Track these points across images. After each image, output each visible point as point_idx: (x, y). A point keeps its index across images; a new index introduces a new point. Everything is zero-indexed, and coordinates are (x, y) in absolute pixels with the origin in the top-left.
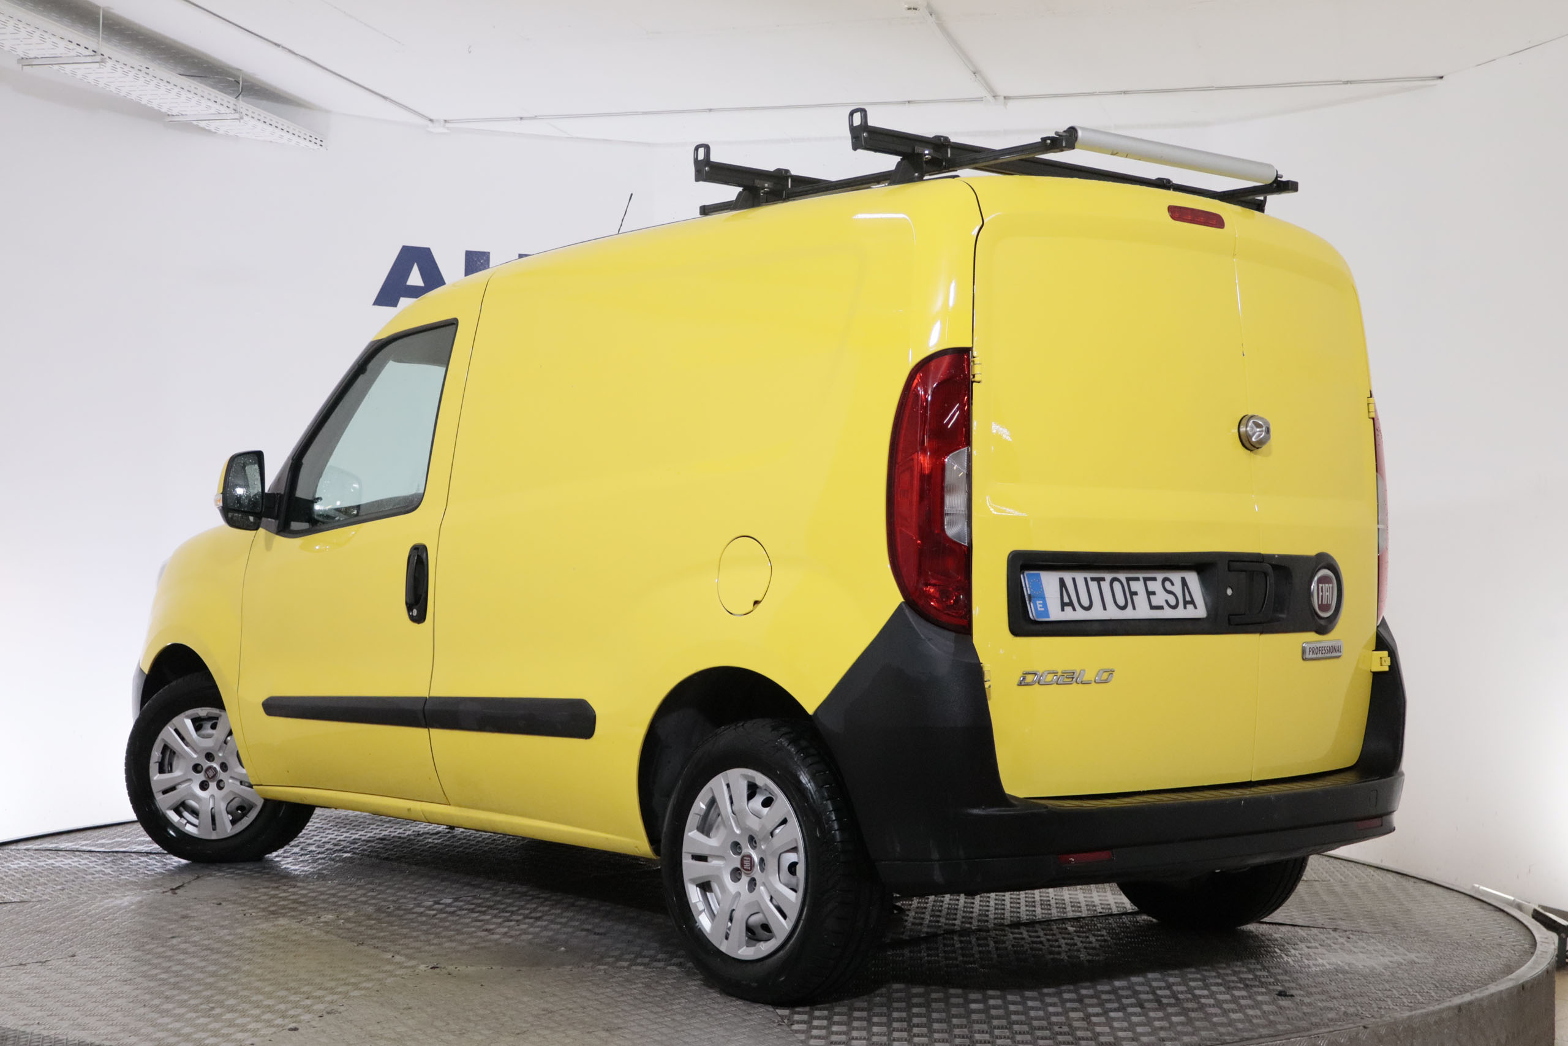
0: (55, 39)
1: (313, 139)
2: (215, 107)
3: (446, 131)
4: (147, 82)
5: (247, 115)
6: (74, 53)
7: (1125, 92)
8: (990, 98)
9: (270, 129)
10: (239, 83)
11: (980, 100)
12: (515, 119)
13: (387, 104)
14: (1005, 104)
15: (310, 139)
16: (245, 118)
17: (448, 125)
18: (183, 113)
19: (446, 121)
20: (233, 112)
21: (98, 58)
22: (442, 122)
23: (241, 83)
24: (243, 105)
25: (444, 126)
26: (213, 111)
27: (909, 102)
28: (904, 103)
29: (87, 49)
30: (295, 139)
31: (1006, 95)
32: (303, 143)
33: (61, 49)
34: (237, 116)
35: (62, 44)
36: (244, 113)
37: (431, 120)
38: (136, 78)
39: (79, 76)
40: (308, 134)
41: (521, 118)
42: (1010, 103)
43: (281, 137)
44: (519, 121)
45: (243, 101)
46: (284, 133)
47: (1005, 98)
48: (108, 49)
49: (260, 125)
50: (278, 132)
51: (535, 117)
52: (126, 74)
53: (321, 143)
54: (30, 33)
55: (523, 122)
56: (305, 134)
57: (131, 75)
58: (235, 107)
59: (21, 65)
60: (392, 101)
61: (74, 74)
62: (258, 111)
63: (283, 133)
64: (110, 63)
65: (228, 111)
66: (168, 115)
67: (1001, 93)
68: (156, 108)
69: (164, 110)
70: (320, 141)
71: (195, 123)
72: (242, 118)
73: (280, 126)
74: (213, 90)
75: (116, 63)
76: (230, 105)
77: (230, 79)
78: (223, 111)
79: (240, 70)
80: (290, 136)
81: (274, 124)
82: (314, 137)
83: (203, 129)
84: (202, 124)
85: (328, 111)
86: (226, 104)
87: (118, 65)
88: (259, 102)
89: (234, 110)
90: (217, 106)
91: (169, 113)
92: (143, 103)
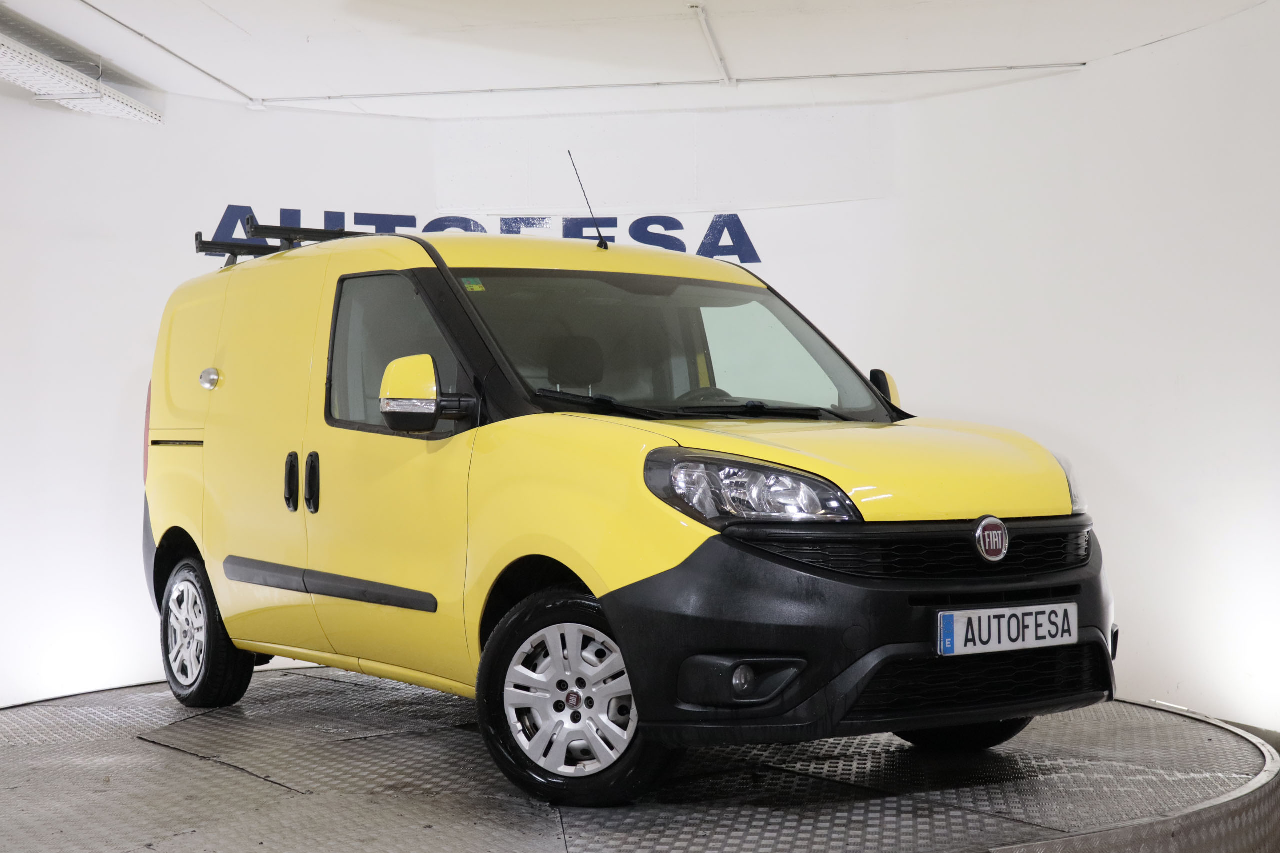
1: (154, 115)
2: (80, 87)
3: (263, 108)
4: (29, 66)
5: (105, 94)
7: (834, 76)
8: (726, 81)
9: (122, 106)
10: (99, 67)
11: (717, 82)
12: (325, 98)
13: (220, 86)
14: (737, 86)
15: (152, 115)
16: (105, 97)
17: (265, 103)
18: (50, 93)
19: (263, 100)
20: (95, 92)
22: (261, 101)
23: (101, 68)
24: (102, 86)
25: (262, 105)
26: (77, 91)
27: (658, 84)
28: (654, 84)
30: (140, 115)
31: (738, 78)
32: (146, 118)
34: (98, 95)
36: (103, 93)
37: (251, 99)
38: (21, 62)
40: (151, 111)
41: (329, 98)
42: (742, 86)
43: (129, 113)
44: (328, 100)
45: (102, 82)
46: (132, 110)
47: (738, 81)
49: (115, 103)
50: (128, 109)
51: (342, 97)
52: (13, 58)
53: (160, 119)
55: (332, 101)
56: (148, 111)
57: (18, 59)
58: (96, 88)
60: (224, 83)
63: (130, 110)
64: (3, 49)
65: (91, 91)
66: (36, 94)
67: (735, 76)
68: (28, 88)
69: (34, 90)
70: (159, 117)
71: (57, 101)
72: (102, 97)
73: (130, 105)
74: (80, 73)
75: (7, 50)
76: (93, 86)
77: (92, 64)
78: (86, 92)
79: (100, 56)
80: (136, 112)
81: (126, 103)
82: (154, 113)
83: (62, 107)
84: (63, 103)
85: (164, 92)
86: (89, 85)
87: (9, 51)
88: (112, 84)
89: (96, 90)
90: (83, 87)
91: (38, 93)
92: (17, 84)
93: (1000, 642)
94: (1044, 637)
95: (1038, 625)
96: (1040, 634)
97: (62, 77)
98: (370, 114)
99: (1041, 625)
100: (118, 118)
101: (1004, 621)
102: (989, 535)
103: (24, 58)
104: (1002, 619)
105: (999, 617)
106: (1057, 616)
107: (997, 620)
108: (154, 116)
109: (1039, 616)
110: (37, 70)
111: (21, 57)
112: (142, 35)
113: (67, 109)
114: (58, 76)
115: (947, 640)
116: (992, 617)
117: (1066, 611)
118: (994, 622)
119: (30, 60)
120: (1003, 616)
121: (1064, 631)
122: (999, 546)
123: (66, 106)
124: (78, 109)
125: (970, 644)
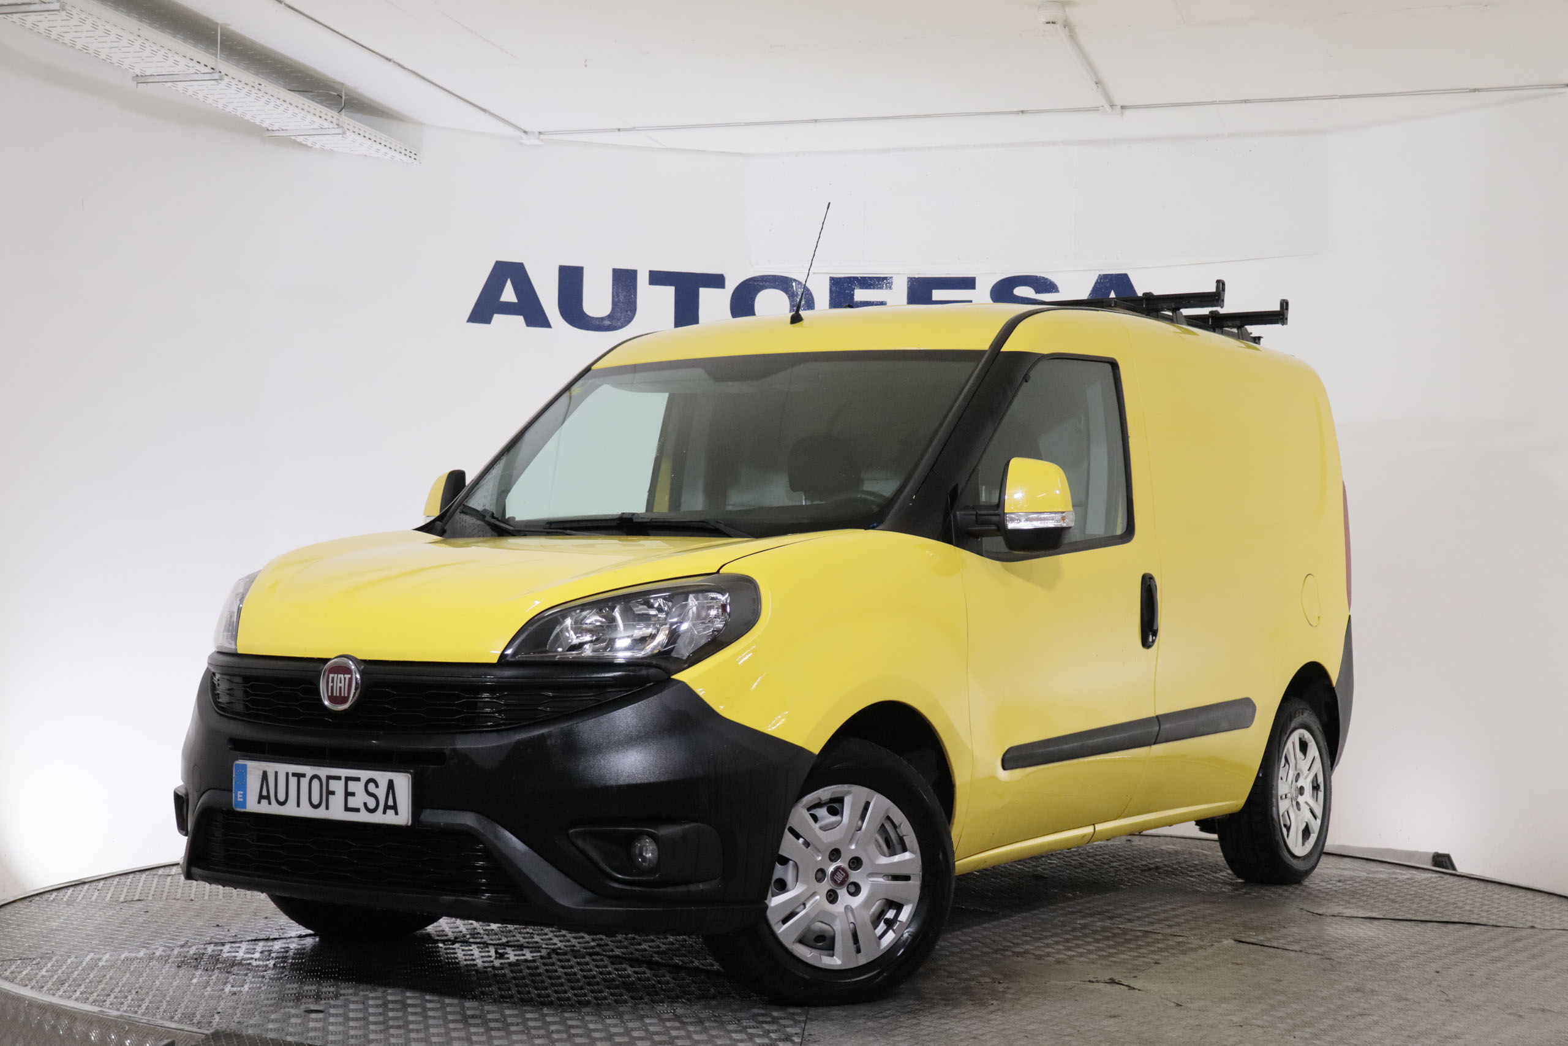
0: (177, 58)
1: (407, 153)
2: (318, 121)
3: (538, 142)
4: (258, 99)
5: (348, 129)
6: (192, 71)
7: (1246, 101)
8: (1107, 107)
9: (369, 143)
10: (341, 97)
11: (1096, 109)
12: (612, 130)
13: (486, 117)
14: (1122, 113)
16: (348, 132)
17: (542, 137)
18: (284, 128)
19: (540, 133)
20: (336, 126)
21: (216, 76)
22: (537, 134)
23: (344, 97)
24: (345, 119)
25: (538, 138)
26: (316, 126)
27: (1022, 112)
28: (1018, 113)
29: (206, 66)
30: (391, 153)
31: (1122, 104)
32: (398, 157)
33: (182, 66)
34: (340, 131)
35: (183, 62)
36: (346, 128)
37: (525, 132)
38: (248, 94)
39: (190, 93)
40: (404, 148)
41: (619, 130)
42: (1128, 113)
43: (378, 151)
44: (617, 133)
45: (345, 115)
46: (381, 147)
47: (1122, 107)
48: (224, 66)
49: (360, 139)
50: (376, 146)
51: (634, 129)
52: (238, 90)
53: (415, 157)
54: (154, 53)
55: (622, 133)
56: (401, 148)
57: (244, 91)
58: (337, 122)
59: (135, 83)
60: (491, 114)
61: (185, 90)
62: (358, 125)
63: (379, 147)
64: (226, 80)
65: (331, 126)
66: (268, 130)
67: (1120, 102)
68: (258, 123)
69: (265, 125)
70: (414, 155)
71: (293, 138)
72: (344, 133)
73: (378, 141)
74: (319, 105)
75: (231, 80)
76: (334, 120)
77: (333, 93)
78: (327, 127)
79: (343, 84)
80: (387, 150)
81: (373, 138)
82: (408, 150)
83: (300, 144)
84: (300, 139)
85: (421, 124)
86: (330, 119)
87: (234, 82)
88: (359, 116)
89: (338, 125)
90: (321, 121)
91: (270, 128)
92: (246, 118)
93: (298, 805)
94: (357, 810)
95: (348, 794)
96: (350, 805)
97: (297, 111)
98: (671, 149)
99: (353, 794)
100: (365, 156)
101: (304, 782)
102: (333, 678)
103: (252, 89)
104: (302, 779)
105: (299, 776)
106: (377, 786)
107: (295, 779)
108: (409, 154)
109: (350, 783)
110: (267, 102)
111: (247, 88)
112: (389, 60)
113: (306, 146)
114: (292, 109)
115: (239, 792)
116: (290, 775)
117: (391, 785)
118: (293, 781)
119: (258, 92)
120: (304, 775)
121: (387, 807)
122: (344, 693)
123: (304, 143)
124: (318, 146)
125: (264, 802)
